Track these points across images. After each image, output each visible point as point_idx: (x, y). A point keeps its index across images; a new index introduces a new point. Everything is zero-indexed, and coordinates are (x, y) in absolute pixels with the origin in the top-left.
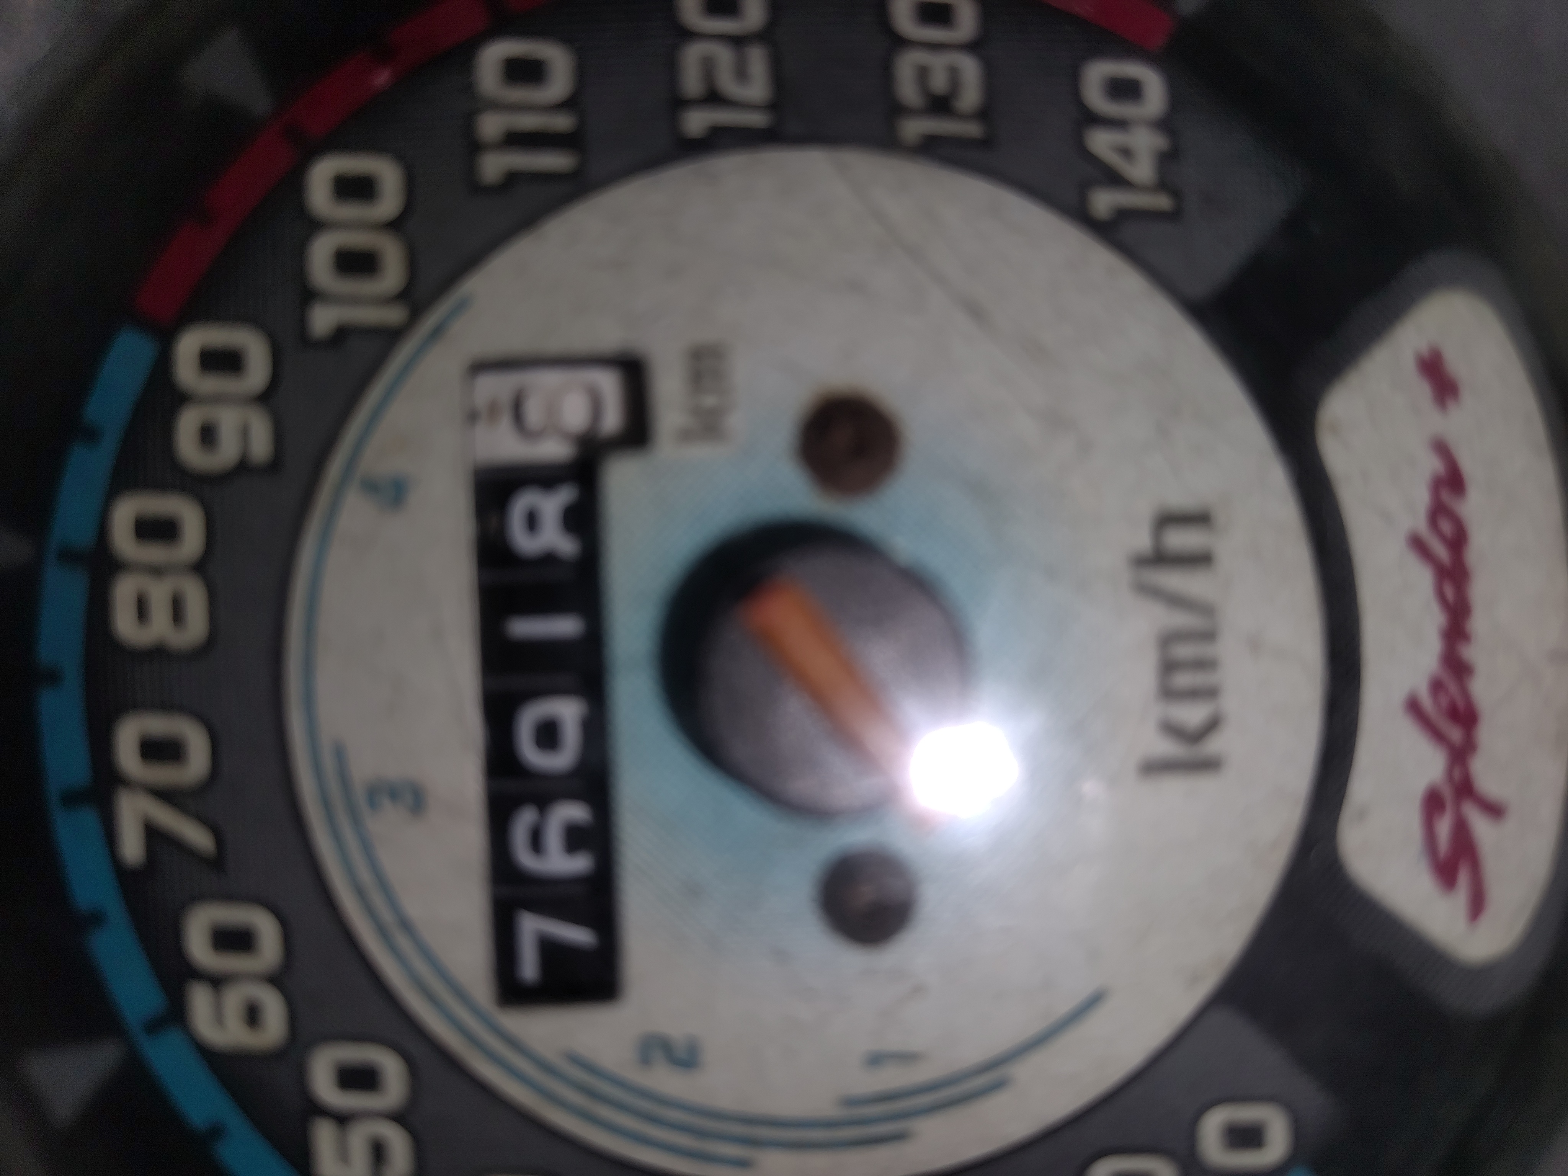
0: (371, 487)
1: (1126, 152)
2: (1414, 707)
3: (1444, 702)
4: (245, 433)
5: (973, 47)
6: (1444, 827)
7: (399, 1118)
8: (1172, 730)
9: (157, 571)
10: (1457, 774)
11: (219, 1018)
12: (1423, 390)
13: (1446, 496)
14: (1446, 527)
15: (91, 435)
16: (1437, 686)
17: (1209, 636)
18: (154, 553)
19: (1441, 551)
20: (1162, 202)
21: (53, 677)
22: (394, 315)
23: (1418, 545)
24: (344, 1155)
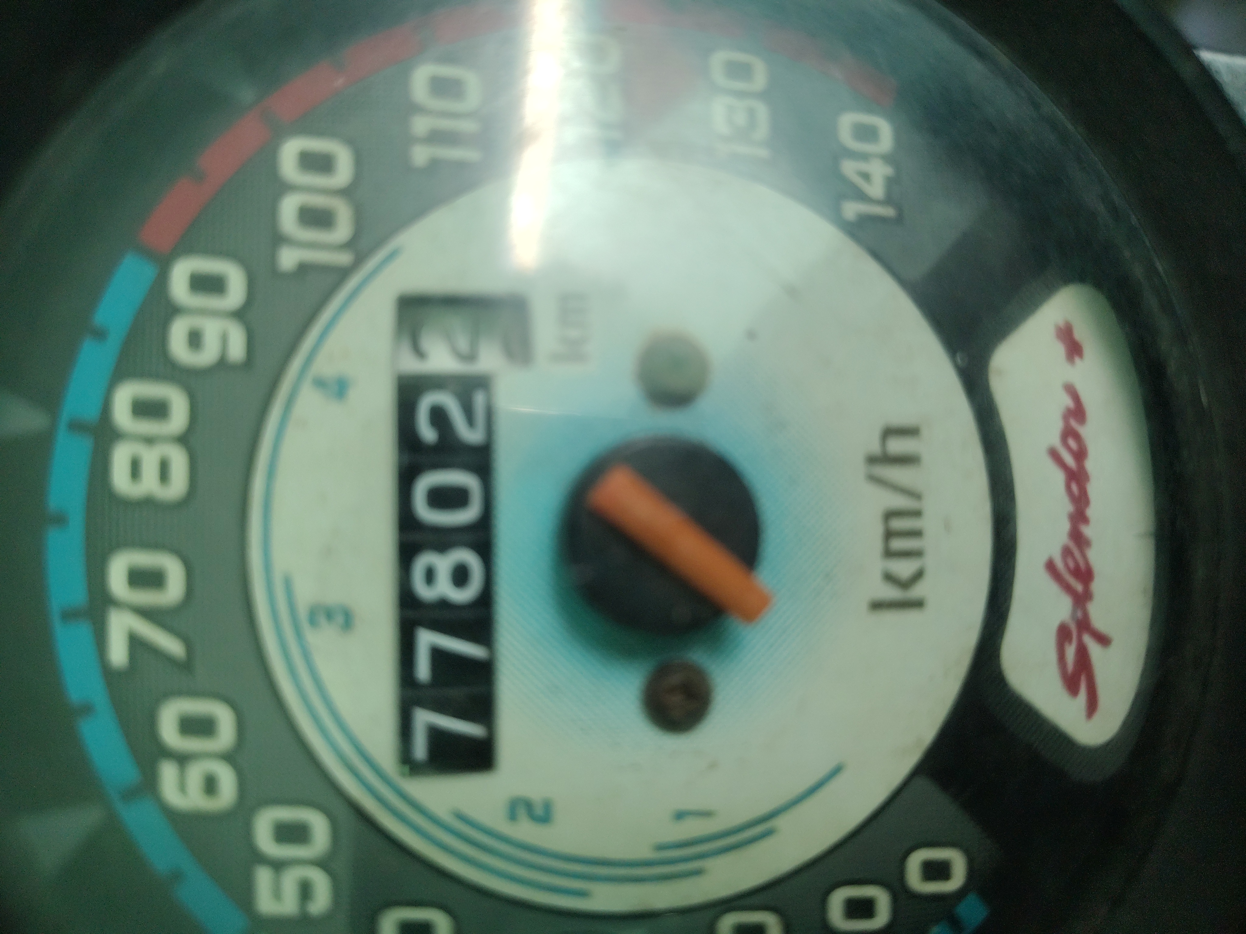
0: (320, 383)
1: (866, 176)
2: (1050, 566)
3: (1071, 564)
4: (224, 340)
5: (764, 96)
6: (1071, 652)
7: (323, 864)
8: (889, 578)
9: (149, 441)
10: (1079, 614)
11: (182, 787)
12: (1059, 349)
13: (1073, 423)
14: (1072, 443)
15: (100, 335)
16: (1067, 552)
17: (917, 514)
18: (147, 427)
19: (1069, 460)
20: (888, 212)
21: (60, 520)
22: (344, 258)
23: (1054, 455)
24: (277, 894)
